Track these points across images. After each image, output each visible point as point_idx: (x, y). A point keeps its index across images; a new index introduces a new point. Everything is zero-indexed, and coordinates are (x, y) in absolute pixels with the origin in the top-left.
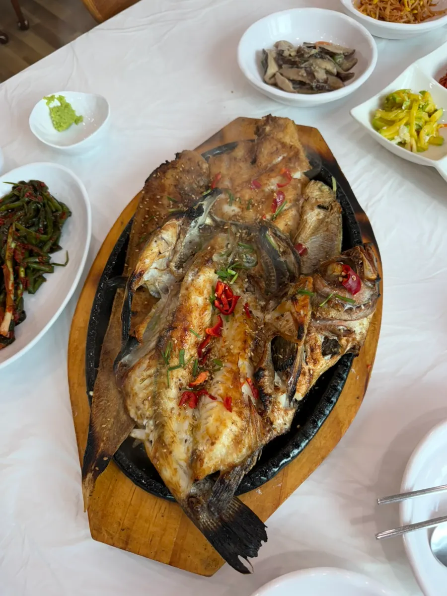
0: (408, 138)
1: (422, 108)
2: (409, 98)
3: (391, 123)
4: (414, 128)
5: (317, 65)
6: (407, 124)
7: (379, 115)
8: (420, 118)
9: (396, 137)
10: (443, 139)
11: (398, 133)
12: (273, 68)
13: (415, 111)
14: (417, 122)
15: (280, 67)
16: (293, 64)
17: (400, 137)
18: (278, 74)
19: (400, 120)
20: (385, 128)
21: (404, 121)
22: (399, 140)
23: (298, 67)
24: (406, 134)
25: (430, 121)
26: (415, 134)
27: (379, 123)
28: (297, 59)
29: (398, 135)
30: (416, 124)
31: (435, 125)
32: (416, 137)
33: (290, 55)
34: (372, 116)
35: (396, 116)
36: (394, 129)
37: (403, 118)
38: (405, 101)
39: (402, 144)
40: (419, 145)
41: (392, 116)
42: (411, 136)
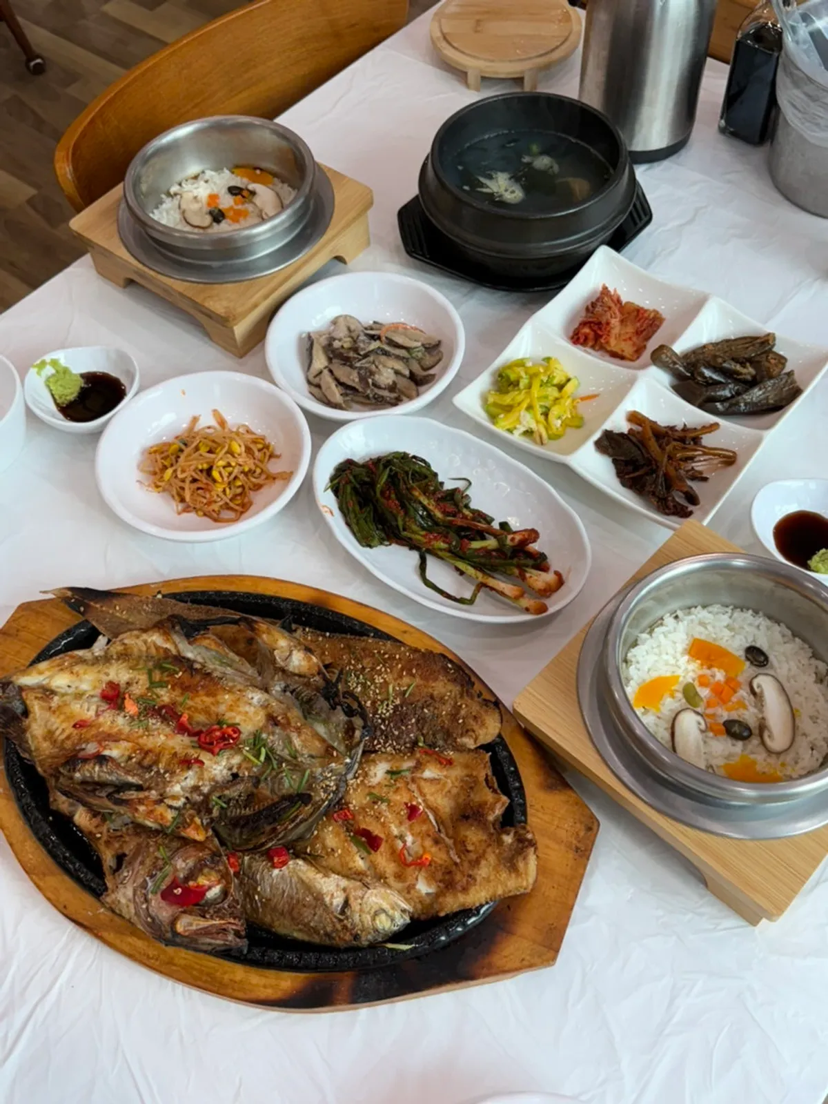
0: (533, 426)
1: (548, 383)
2: (526, 373)
3: (508, 409)
4: (539, 411)
5: (380, 362)
6: (530, 408)
7: (491, 400)
8: (546, 397)
9: (518, 426)
10: (582, 418)
11: (519, 421)
12: (320, 362)
13: (536, 391)
14: (542, 403)
15: (330, 360)
16: (346, 361)
17: (524, 426)
18: (326, 372)
19: (519, 404)
20: (502, 416)
21: (525, 405)
22: (523, 429)
23: (351, 366)
24: (529, 421)
25: (562, 397)
26: (542, 418)
27: (494, 410)
28: (352, 354)
29: (520, 423)
30: (541, 406)
31: (569, 401)
32: (545, 422)
33: (342, 347)
34: (484, 399)
35: (513, 400)
36: (512, 417)
37: (523, 401)
38: (521, 377)
39: (528, 433)
40: (550, 432)
41: (507, 399)
42: (537, 422)
